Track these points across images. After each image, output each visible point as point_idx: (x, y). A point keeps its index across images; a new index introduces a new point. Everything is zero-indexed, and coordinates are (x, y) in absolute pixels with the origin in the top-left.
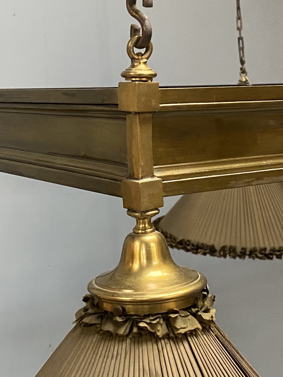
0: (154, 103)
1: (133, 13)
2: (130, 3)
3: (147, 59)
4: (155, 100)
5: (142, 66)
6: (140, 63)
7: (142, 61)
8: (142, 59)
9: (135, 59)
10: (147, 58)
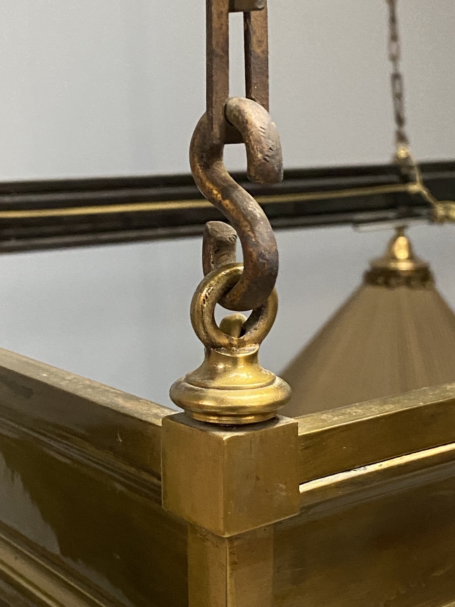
0: (284, 494)
1: (215, 192)
2: (204, 155)
3: (260, 343)
4: (286, 484)
5: (242, 375)
6: (235, 361)
7: (242, 354)
8: (242, 344)
9: (218, 346)
10: (259, 341)
